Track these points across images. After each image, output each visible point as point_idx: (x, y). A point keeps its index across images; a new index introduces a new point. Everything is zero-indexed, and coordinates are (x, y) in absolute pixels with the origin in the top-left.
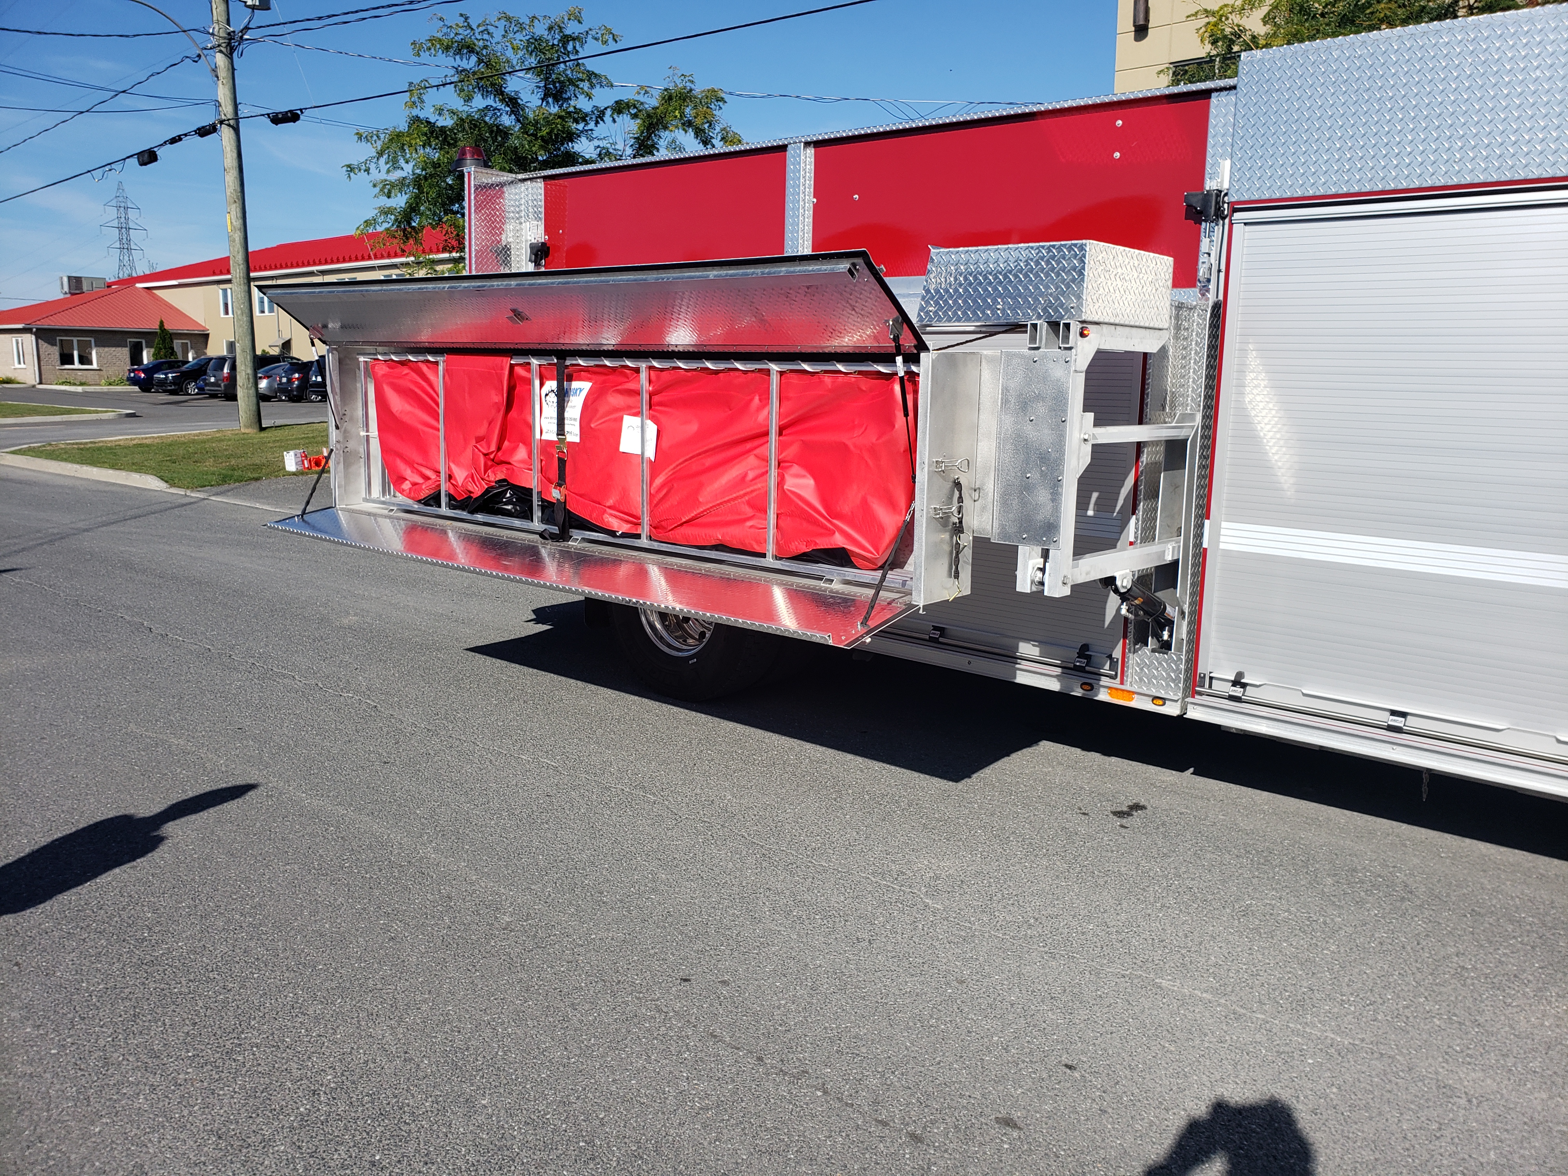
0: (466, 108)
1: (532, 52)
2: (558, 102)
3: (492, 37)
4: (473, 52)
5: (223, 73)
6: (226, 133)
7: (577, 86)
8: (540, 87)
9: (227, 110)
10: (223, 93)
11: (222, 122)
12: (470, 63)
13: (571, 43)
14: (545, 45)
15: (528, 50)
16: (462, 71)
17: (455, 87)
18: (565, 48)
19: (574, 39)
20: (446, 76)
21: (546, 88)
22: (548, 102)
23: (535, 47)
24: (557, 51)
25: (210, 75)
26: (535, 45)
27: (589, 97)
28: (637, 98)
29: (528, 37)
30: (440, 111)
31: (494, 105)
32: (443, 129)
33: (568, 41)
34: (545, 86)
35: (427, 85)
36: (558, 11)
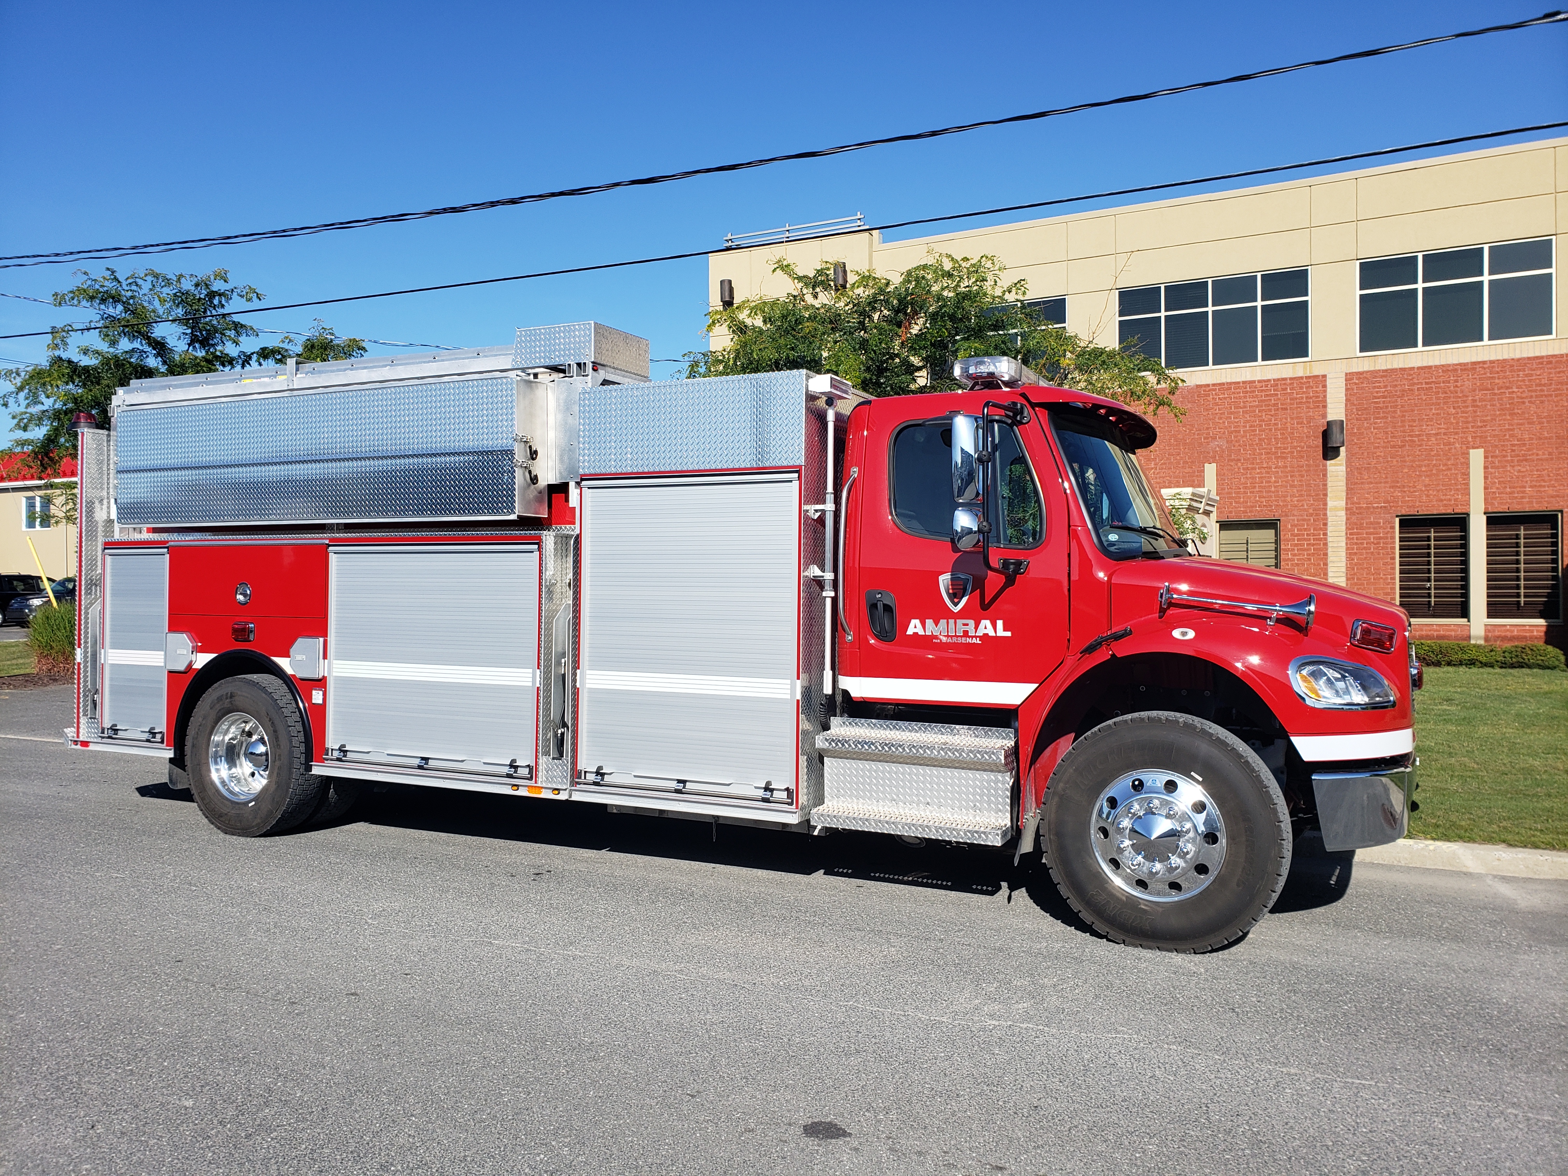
0: (112, 350)
1: (179, 304)
2: (204, 347)
3: (140, 288)
4: (119, 301)
7: (224, 334)
8: (187, 334)
12: (117, 310)
13: (217, 298)
14: (192, 298)
15: (175, 303)
16: (107, 318)
17: (100, 332)
18: (212, 302)
19: (220, 295)
20: (91, 321)
21: (193, 335)
22: (194, 347)
23: (182, 300)
24: (203, 304)
26: (182, 298)
27: (237, 343)
28: (281, 345)
29: (174, 291)
30: (85, 352)
31: (141, 348)
32: (86, 369)
33: (214, 296)
34: (192, 333)
35: (70, 329)
36: (203, 272)
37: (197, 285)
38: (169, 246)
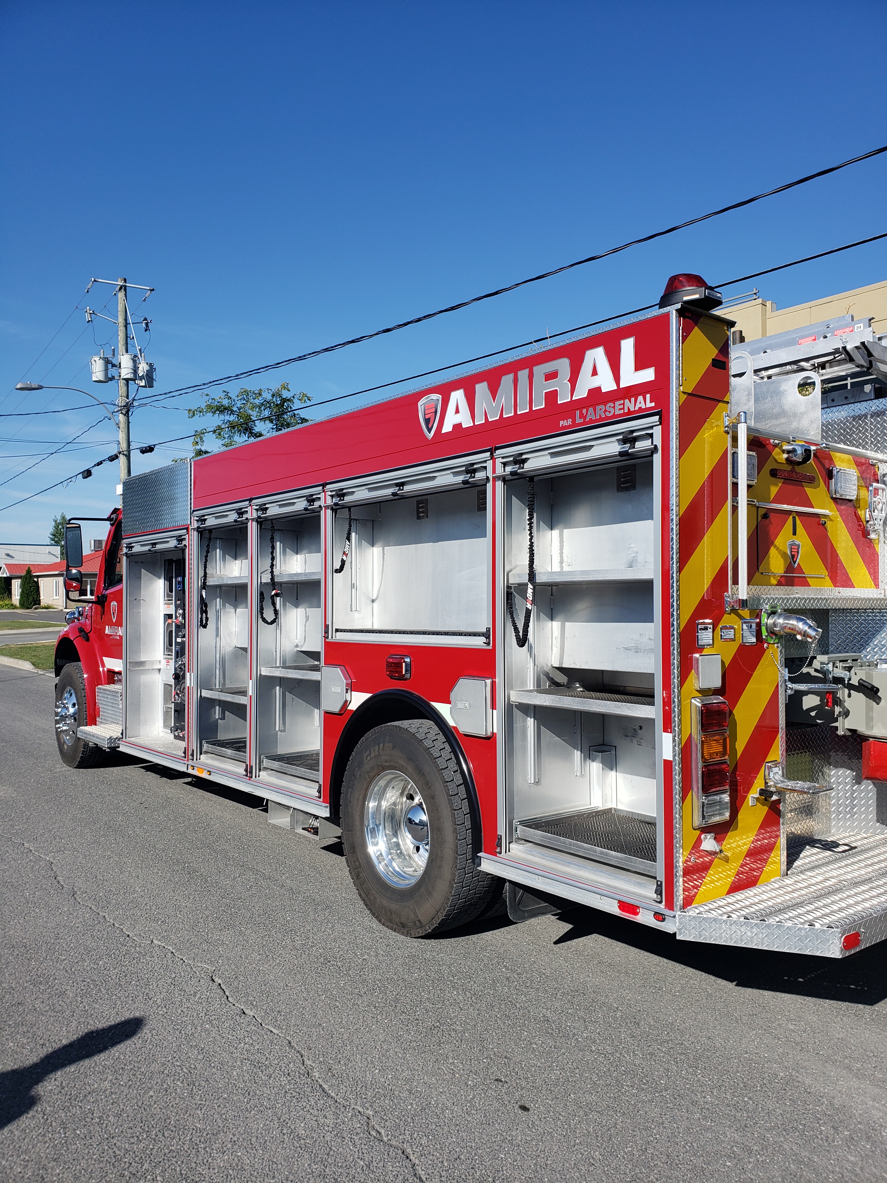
5: (123, 425)
6: (122, 459)
9: (124, 446)
10: (122, 436)
11: (120, 453)
13: (286, 402)
14: (272, 404)
18: (284, 406)
19: (288, 400)
24: (280, 407)
25: (115, 426)
35: (205, 432)
36: (275, 386)
37: (273, 396)
38: (249, 373)
